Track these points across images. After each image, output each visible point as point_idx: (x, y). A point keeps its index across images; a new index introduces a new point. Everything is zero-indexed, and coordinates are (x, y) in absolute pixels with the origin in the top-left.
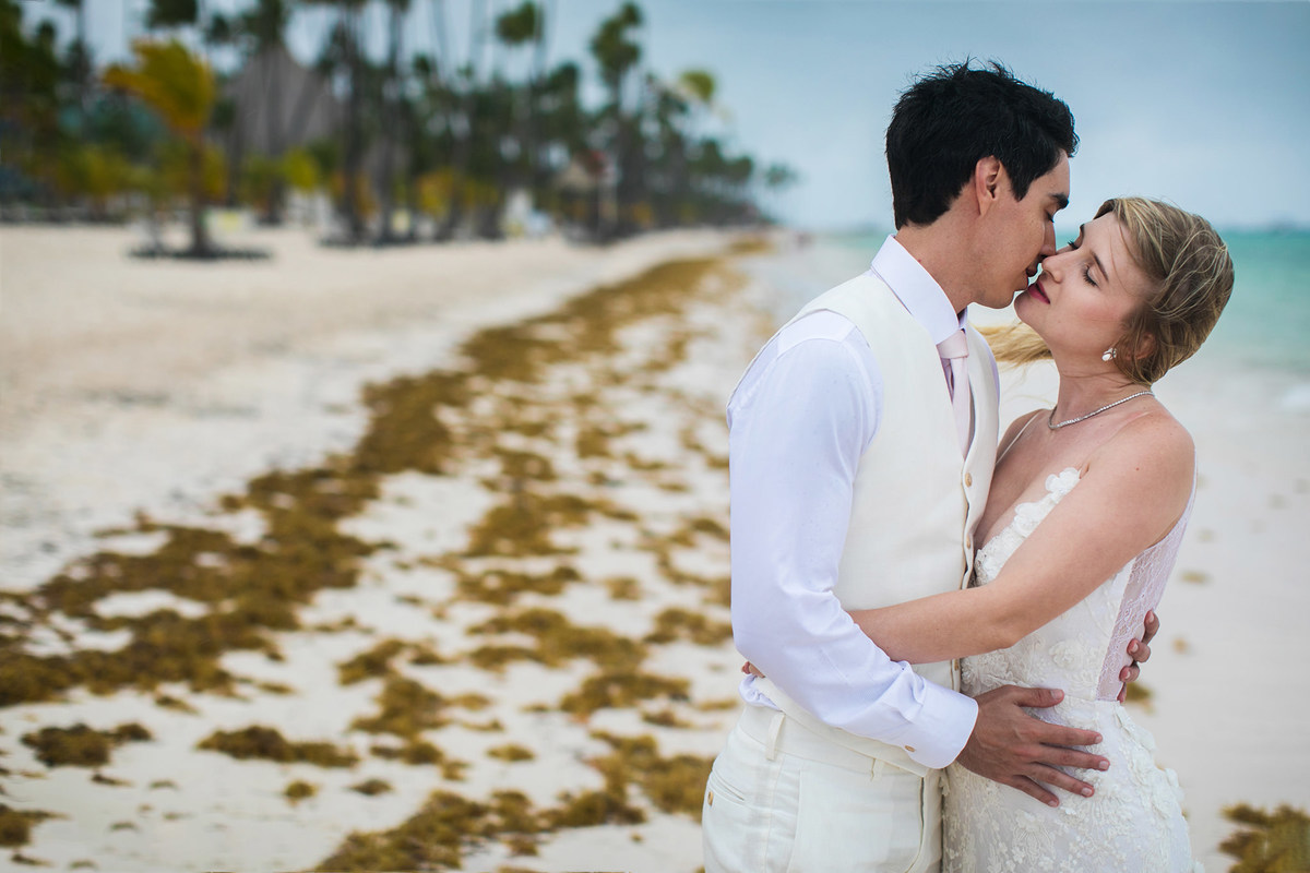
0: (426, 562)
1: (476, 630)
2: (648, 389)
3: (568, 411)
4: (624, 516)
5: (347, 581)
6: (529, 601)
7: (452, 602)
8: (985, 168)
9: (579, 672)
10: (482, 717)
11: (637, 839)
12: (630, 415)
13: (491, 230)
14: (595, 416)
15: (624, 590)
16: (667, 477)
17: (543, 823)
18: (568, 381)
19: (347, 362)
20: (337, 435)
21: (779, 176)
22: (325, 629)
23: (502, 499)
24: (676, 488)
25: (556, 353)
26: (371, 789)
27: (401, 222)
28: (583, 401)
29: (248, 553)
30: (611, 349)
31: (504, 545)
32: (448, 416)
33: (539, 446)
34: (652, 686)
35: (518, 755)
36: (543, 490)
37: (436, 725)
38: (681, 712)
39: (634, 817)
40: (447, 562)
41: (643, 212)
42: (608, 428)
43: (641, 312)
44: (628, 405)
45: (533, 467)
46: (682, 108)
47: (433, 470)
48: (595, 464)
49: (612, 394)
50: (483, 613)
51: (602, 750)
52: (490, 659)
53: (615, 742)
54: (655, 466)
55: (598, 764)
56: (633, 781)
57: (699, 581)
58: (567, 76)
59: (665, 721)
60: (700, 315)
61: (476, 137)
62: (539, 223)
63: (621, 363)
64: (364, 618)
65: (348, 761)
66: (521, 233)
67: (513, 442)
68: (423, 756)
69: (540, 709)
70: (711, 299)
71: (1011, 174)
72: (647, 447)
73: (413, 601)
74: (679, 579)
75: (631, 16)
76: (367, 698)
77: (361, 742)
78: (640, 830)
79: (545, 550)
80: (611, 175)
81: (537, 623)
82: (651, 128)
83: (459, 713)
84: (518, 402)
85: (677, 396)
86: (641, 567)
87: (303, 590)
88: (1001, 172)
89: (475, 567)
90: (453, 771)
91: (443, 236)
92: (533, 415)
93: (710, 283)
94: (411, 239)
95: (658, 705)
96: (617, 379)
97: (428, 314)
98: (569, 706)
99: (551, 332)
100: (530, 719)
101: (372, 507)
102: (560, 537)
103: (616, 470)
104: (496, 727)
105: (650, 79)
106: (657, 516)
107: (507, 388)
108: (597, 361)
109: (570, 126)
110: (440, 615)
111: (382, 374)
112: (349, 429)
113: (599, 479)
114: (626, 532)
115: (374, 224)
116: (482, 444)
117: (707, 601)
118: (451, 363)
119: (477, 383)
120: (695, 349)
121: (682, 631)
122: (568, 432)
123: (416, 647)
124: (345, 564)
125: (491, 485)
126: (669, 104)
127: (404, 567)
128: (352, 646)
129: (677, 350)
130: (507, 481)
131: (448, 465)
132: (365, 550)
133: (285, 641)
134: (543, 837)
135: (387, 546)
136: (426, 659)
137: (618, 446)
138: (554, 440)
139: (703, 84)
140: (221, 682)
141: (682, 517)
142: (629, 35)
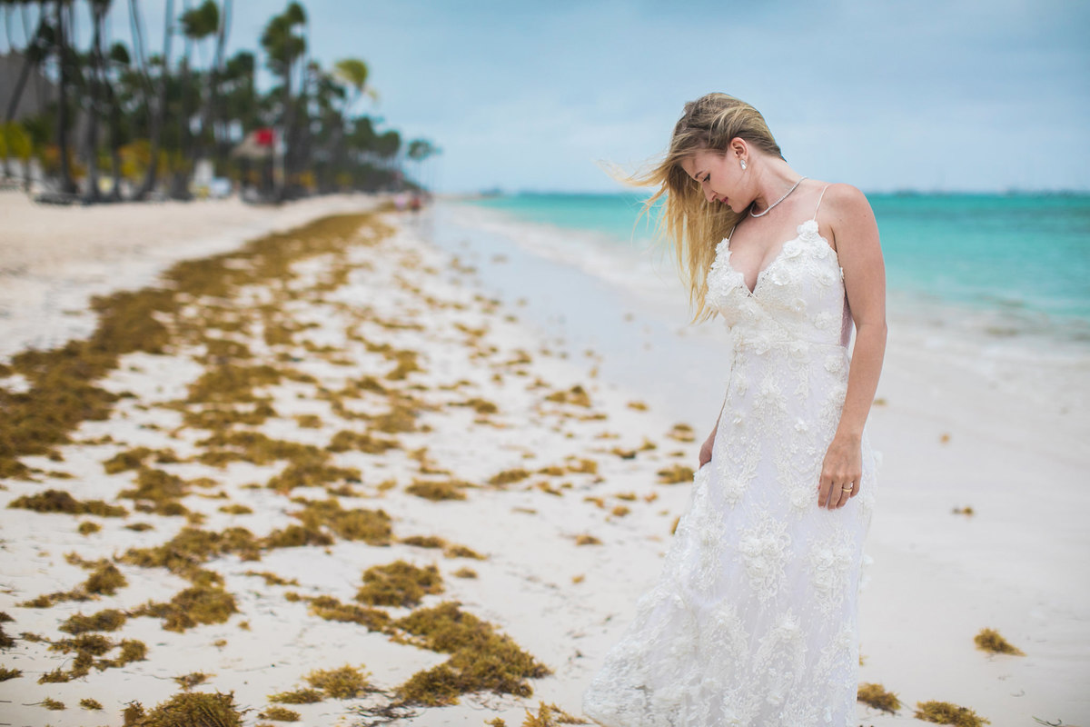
0: (159, 405)
1: (200, 444)
2: (319, 302)
3: (256, 315)
4: (306, 379)
5: (102, 416)
6: (239, 428)
7: (181, 428)
9: (280, 467)
10: (215, 491)
11: (328, 553)
12: (304, 318)
13: (182, 193)
14: (278, 318)
15: (310, 422)
16: (337, 356)
17: (263, 545)
18: (255, 297)
19: (75, 282)
20: (76, 330)
21: (419, 149)
22: (91, 443)
23: (213, 368)
24: (344, 363)
25: (243, 279)
26: (139, 528)
27: (106, 185)
28: (268, 310)
29: (21, 398)
30: (289, 276)
31: (217, 396)
32: (162, 317)
33: (237, 337)
34: (333, 474)
35: (240, 511)
36: (241, 364)
37: (182, 495)
38: (355, 488)
39: (325, 541)
40: (176, 405)
41: (308, 178)
42: (289, 325)
43: (308, 251)
44: (302, 311)
45: (233, 350)
46: (341, 93)
47: (156, 351)
48: (280, 349)
49: (290, 306)
50: (206, 434)
51: (300, 508)
52: (216, 460)
53: (309, 504)
54: (327, 350)
55: (298, 515)
56: (323, 524)
57: (363, 417)
58: (244, 64)
59: (345, 493)
60: (356, 254)
61: (167, 115)
62: (221, 186)
63: (294, 285)
64: (117, 437)
65: (120, 513)
66: (206, 196)
67: (215, 334)
68: (176, 511)
69: (254, 487)
70: (366, 242)
72: (319, 339)
73: (153, 427)
74: (350, 416)
75: (297, 14)
76: (129, 480)
77: (128, 504)
78: (331, 548)
79: (247, 399)
80: (280, 148)
81: (247, 440)
82: (313, 108)
83: (196, 489)
84: (217, 310)
85: (342, 307)
86: (322, 409)
87: (71, 421)
89: (197, 409)
90: (196, 518)
91: (140, 197)
92: (230, 318)
93: (365, 232)
94: (115, 198)
95: (339, 484)
96: (294, 296)
97: (138, 251)
98: (274, 485)
99: (238, 264)
100: (248, 492)
101: (114, 374)
102: (258, 392)
103: (298, 352)
104: (223, 495)
105: (314, 67)
106: (329, 379)
107: (205, 300)
108: (277, 284)
109: (245, 107)
110: (173, 435)
111: (105, 291)
112: (86, 326)
113: (285, 357)
114: (309, 390)
115: (84, 185)
116: (193, 335)
117: (370, 429)
118: (159, 284)
119: (182, 297)
120: (353, 276)
121: (354, 445)
122: (258, 328)
123: (158, 452)
124: (99, 405)
125: (202, 361)
126: (328, 88)
127: (144, 408)
128: (110, 452)
129: (340, 277)
130: (213, 358)
131: (167, 348)
132: (113, 398)
133: (63, 450)
134: (263, 552)
135: (128, 395)
136: (166, 458)
137: (298, 337)
138: (248, 334)
139: (357, 71)
140: (20, 472)
141: (350, 380)
142: (297, 30)
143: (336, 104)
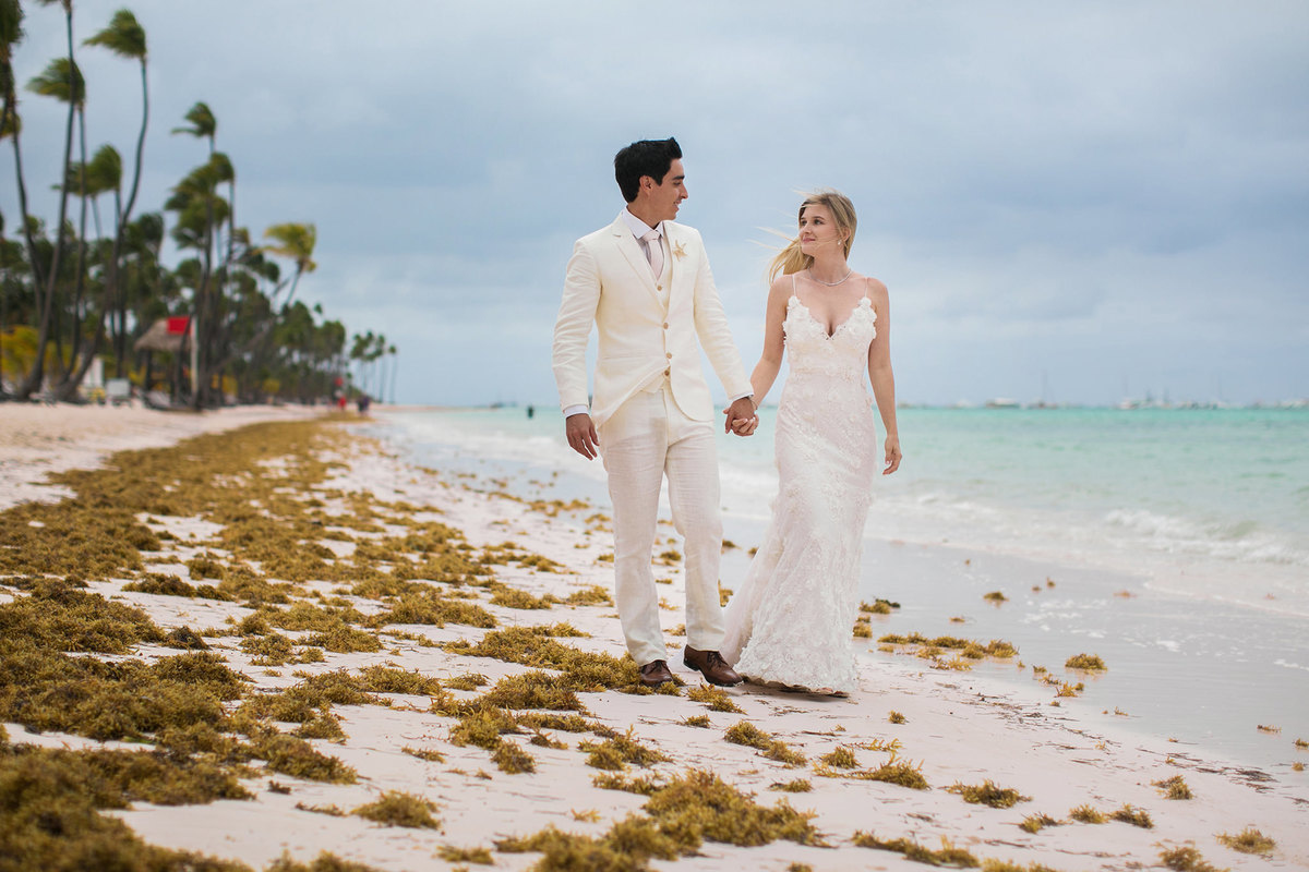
8: (644, 180)
13: (71, 396)
21: (370, 348)
46: (273, 273)
58: (150, 229)
62: (118, 387)
71: (654, 178)
75: (221, 169)
88: (650, 179)
105: (241, 236)
109: (146, 290)
139: (298, 240)
142: (222, 190)
143: (265, 286)
